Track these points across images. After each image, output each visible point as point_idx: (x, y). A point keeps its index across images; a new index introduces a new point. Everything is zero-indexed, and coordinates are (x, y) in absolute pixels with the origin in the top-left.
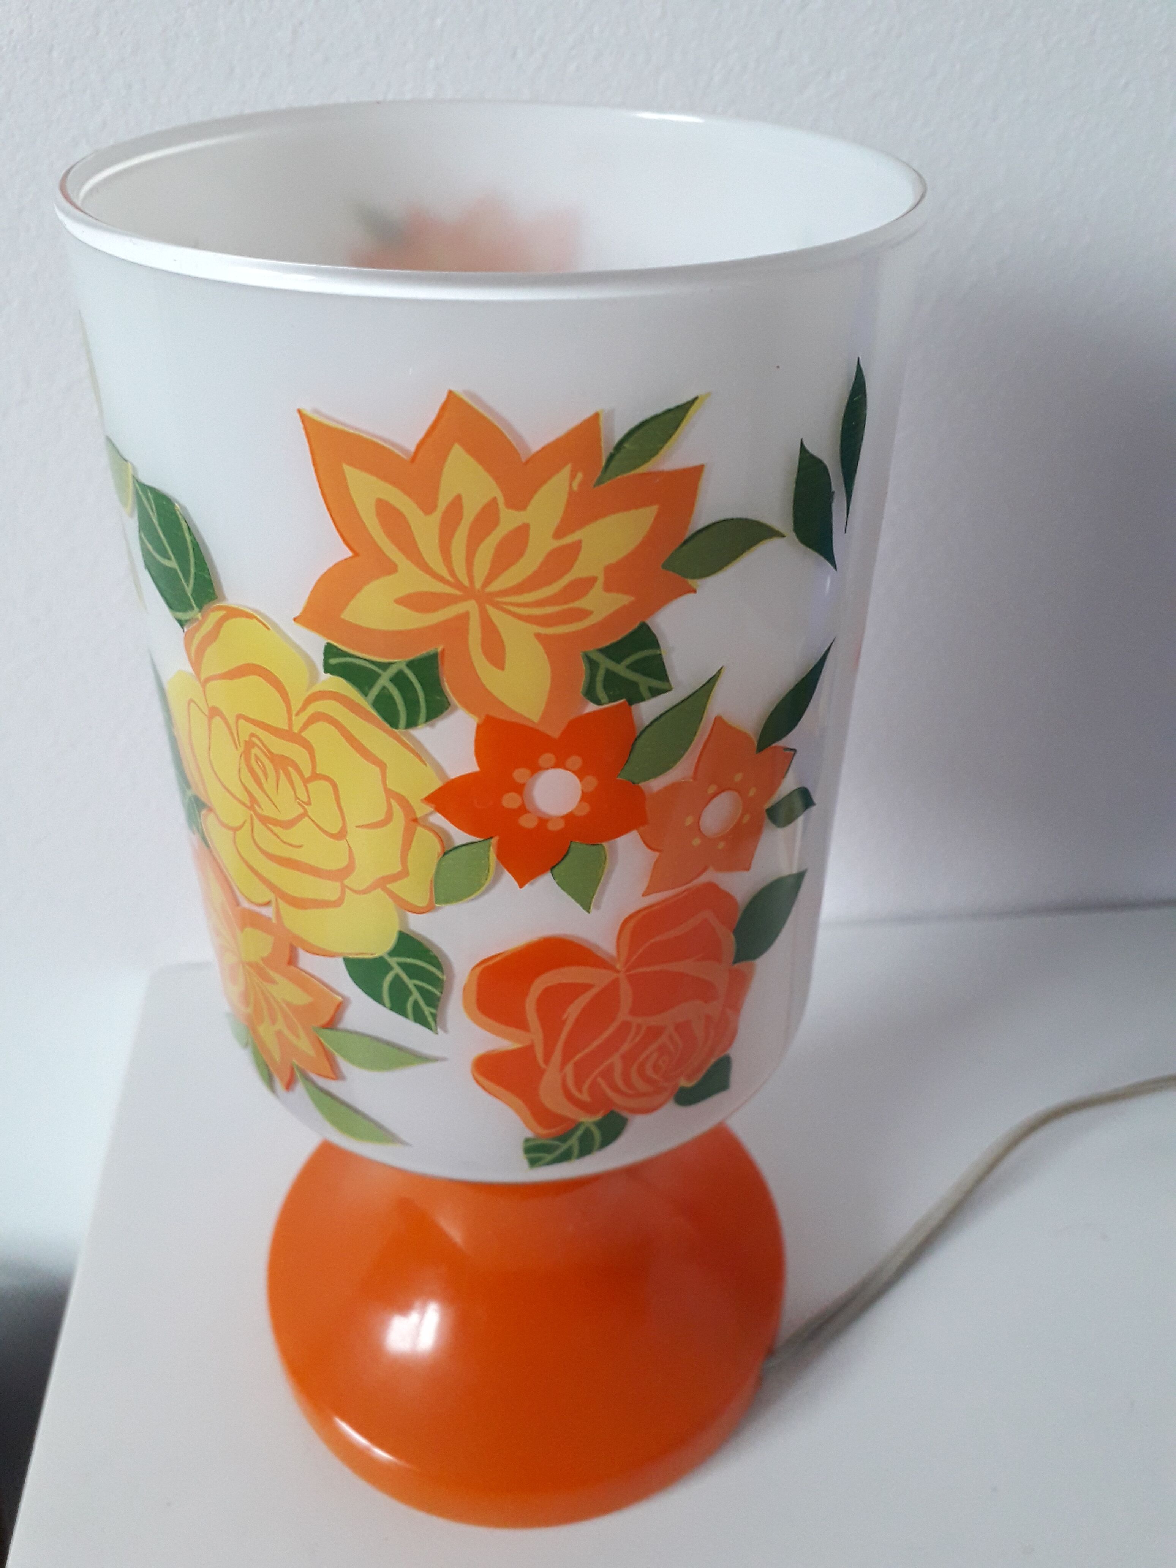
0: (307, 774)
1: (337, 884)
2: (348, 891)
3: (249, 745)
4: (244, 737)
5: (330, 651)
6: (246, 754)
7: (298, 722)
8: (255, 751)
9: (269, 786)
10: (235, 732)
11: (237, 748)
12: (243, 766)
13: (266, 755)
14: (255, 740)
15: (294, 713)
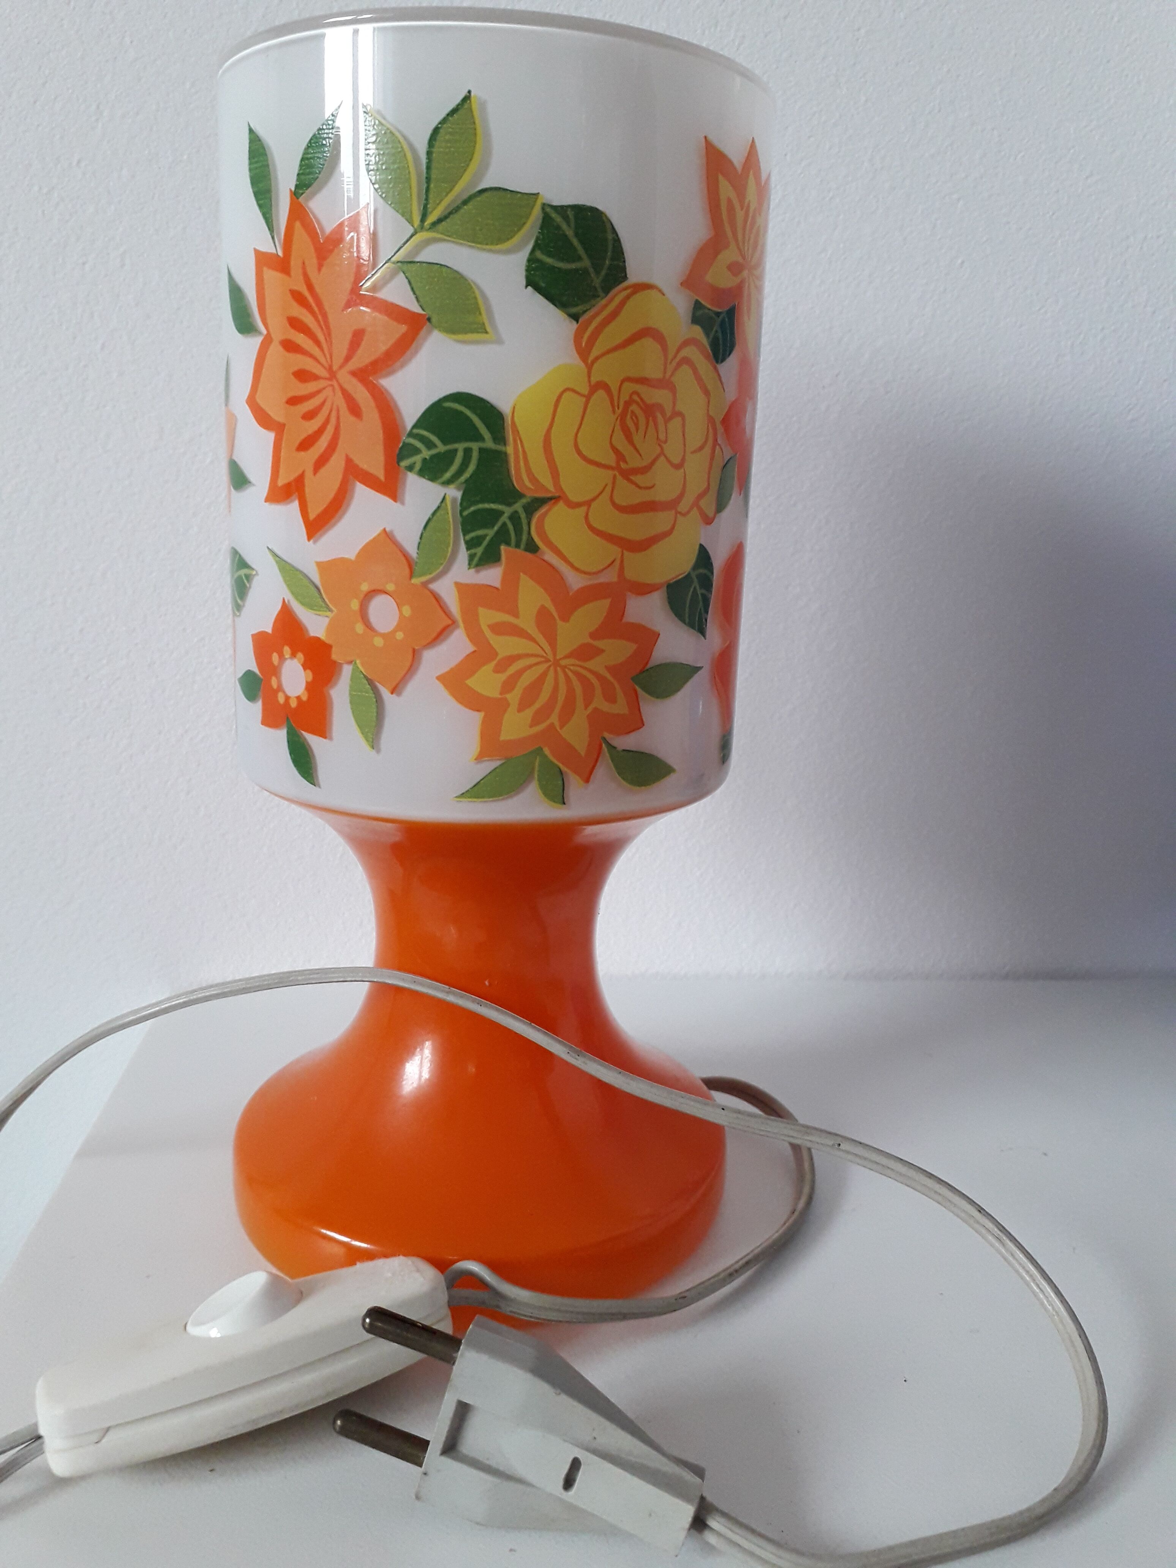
0: (668, 414)
1: (673, 512)
2: (678, 515)
3: (627, 404)
4: (625, 397)
5: (697, 305)
6: (622, 417)
7: (670, 368)
8: (634, 407)
9: (637, 438)
10: (616, 398)
11: (614, 412)
12: (618, 428)
13: (641, 408)
14: (635, 398)
15: (669, 361)
